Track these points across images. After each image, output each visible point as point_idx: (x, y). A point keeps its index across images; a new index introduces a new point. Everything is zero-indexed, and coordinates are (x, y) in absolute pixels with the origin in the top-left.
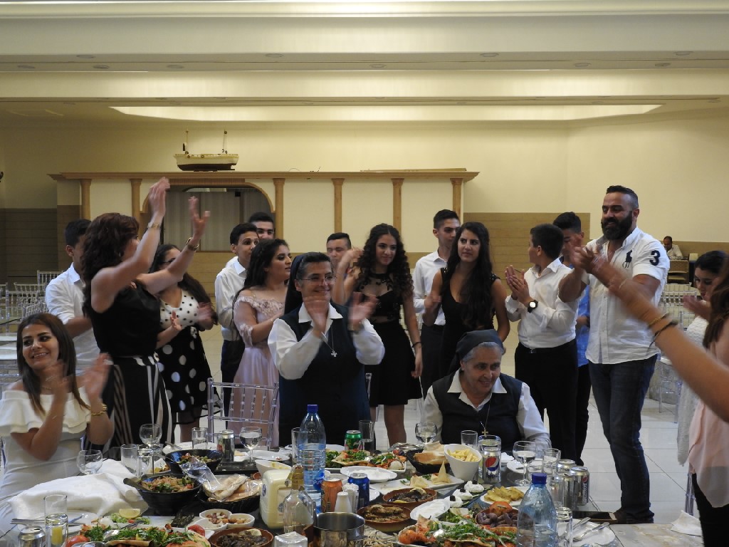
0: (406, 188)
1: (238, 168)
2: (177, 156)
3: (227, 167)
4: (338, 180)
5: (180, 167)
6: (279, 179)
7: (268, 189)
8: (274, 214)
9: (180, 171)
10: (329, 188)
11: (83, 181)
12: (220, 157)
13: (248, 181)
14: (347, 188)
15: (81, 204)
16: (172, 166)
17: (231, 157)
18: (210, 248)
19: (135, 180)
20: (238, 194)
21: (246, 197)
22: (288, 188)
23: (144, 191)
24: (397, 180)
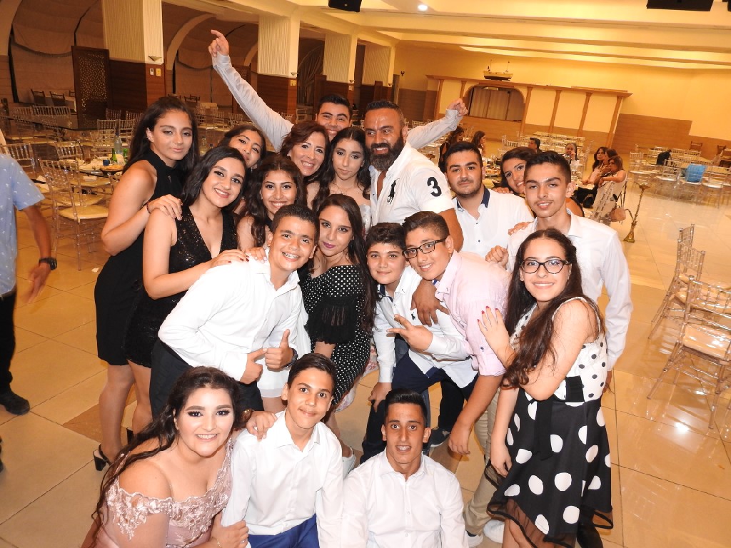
0: (593, 98)
1: (511, 81)
2: (484, 72)
3: (507, 79)
4: (559, 90)
5: (486, 77)
6: (530, 87)
7: (524, 92)
8: (525, 104)
9: (484, 79)
10: (553, 94)
11: (441, 80)
12: (504, 74)
13: (516, 87)
14: (562, 95)
15: (438, 90)
16: (481, 76)
17: (509, 75)
18: (491, 117)
19: (464, 81)
20: (509, 92)
21: (512, 94)
22: (533, 92)
23: (467, 87)
24: (589, 93)
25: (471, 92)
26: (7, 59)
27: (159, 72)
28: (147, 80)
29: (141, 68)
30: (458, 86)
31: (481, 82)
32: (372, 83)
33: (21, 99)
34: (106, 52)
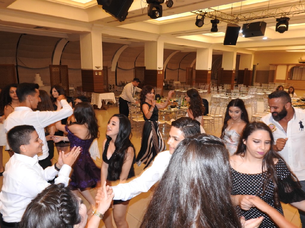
2: (299, 60)
5: (300, 62)
11: (276, 65)
15: (275, 70)
16: (297, 62)
18: (304, 80)
19: (288, 65)
23: (290, 67)
25: (292, 69)
26: (115, 72)
27: (161, 72)
28: (158, 75)
29: (156, 72)
30: (285, 67)
31: (297, 65)
32: (244, 69)
33: (118, 84)
34: (145, 67)
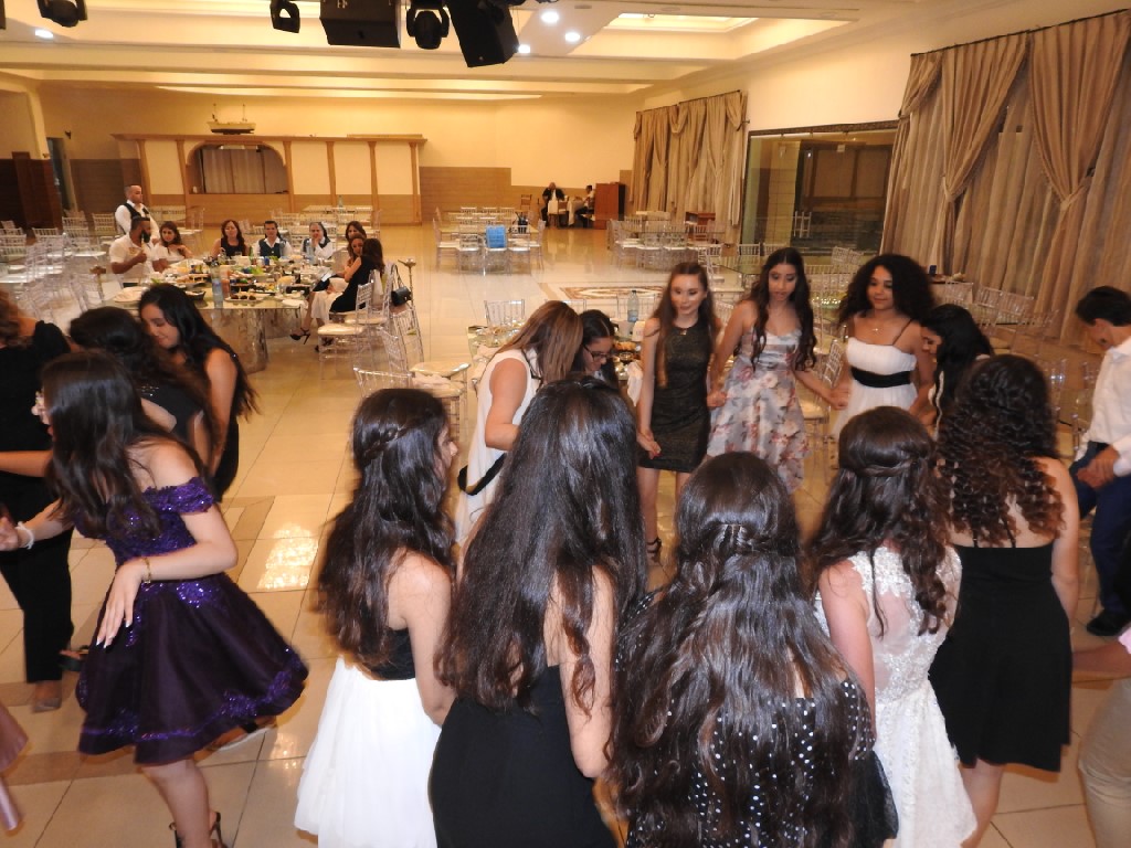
0: (379, 149)
1: (258, 132)
2: (209, 123)
3: (248, 131)
4: (330, 143)
5: (213, 131)
6: (287, 141)
7: (279, 148)
8: (286, 167)
9: (212, 134)
10: (324, 148)
11: (140, 140)
12: (241, 124)
13: (266, 143)
14: (337, 149)
15: (139, 157)
16: (206, 131)
17: (250, 124)
18: (242, 190)
19: (180, 140)
20: (258, 151)
21: (265, 154)
22: (294, 148)
23: (189, 147)
24: (372, 142)
25: (198, 155)
31: (208, 139)
32: (8, 156)
